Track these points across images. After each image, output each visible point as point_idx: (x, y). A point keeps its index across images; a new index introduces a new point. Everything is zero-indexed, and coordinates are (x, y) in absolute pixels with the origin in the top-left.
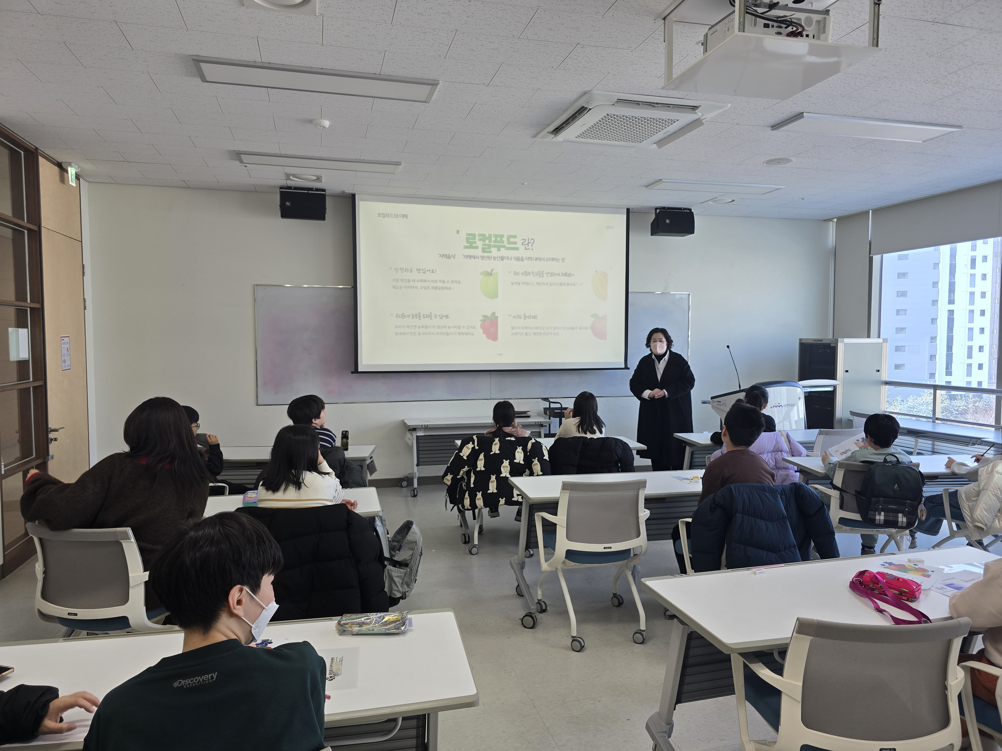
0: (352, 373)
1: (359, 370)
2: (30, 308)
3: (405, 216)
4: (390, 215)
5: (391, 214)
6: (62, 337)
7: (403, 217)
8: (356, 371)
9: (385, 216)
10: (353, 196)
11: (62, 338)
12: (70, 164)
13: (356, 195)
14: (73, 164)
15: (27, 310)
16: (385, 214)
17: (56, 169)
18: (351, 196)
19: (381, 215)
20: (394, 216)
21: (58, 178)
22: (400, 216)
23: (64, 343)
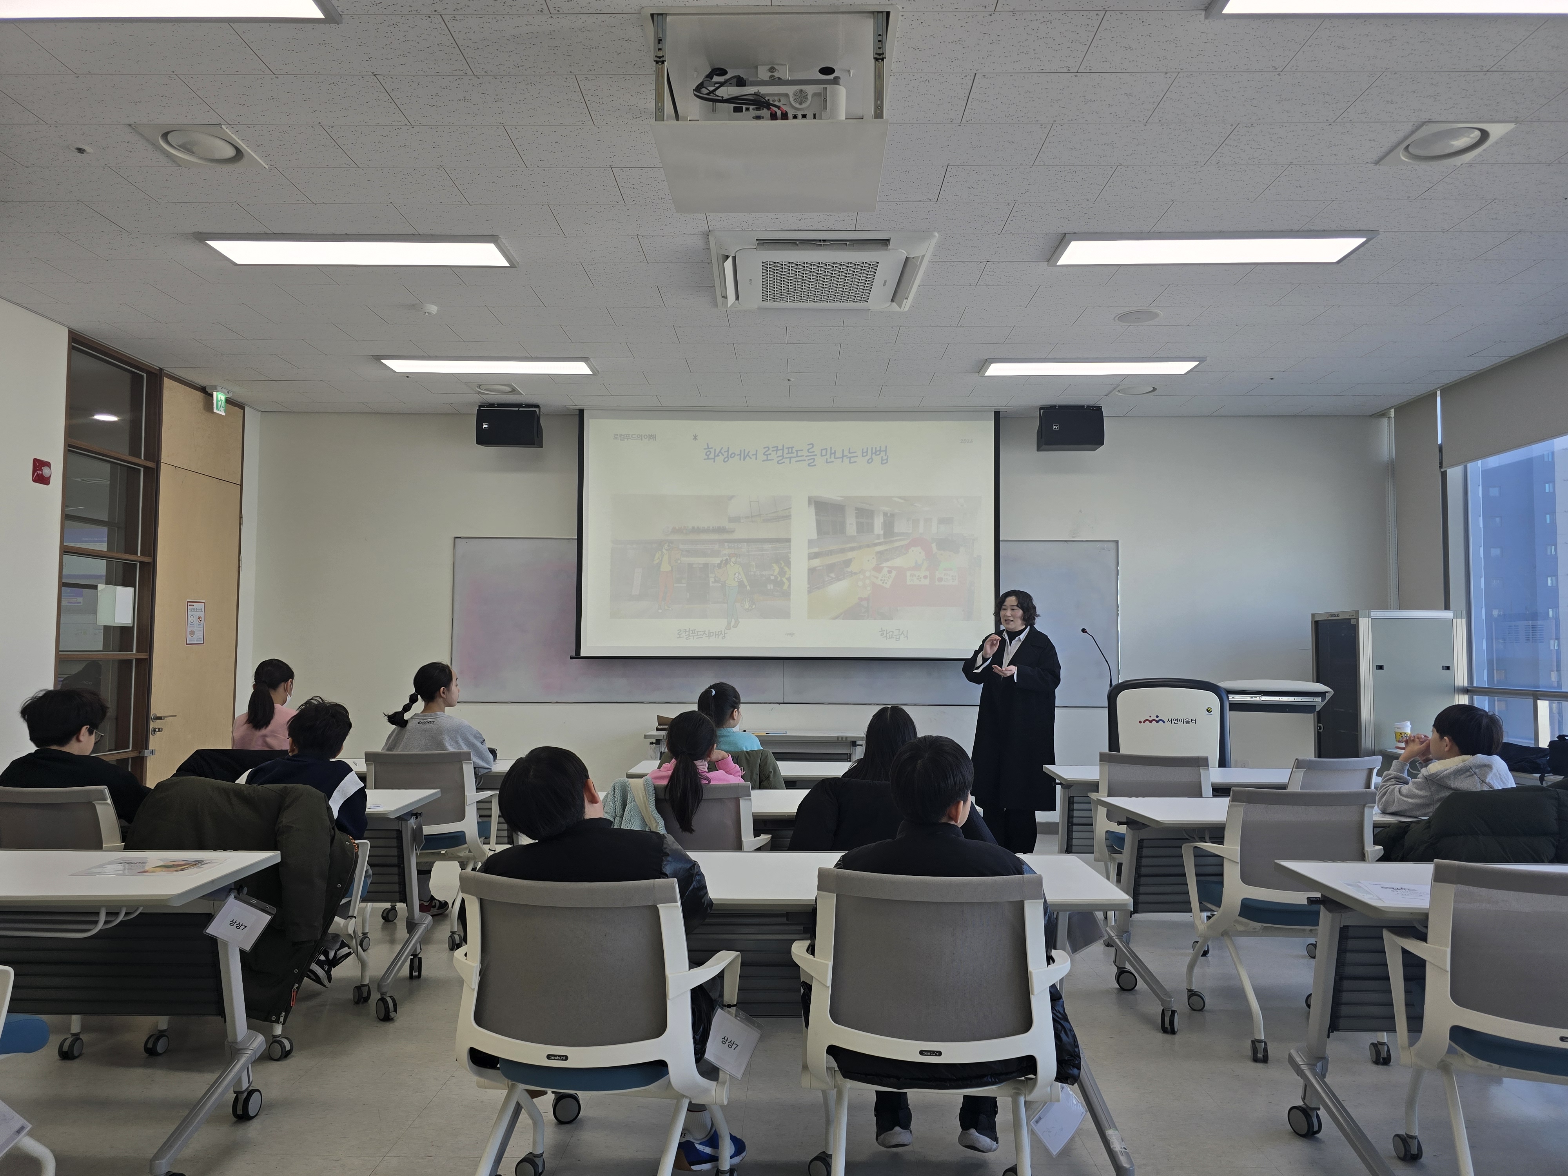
0: (572, 658)
1: (582, 654)
2: (140, 562)
3: (653, 437)
4: (630, 436)
5: (632, 435)
6: (188, 602)
7: (649, 438)
8: (577, 655)
9: (624, 438)
10: (581, 412)
11: (189, 604)
12: (215, 388)
13: (585, 412)
14: (219, 388)
15: (136, 564)
16: (624, 436)
17: (199, 394)
18: (578, 412)
19: (619, 436)
20: (637, 438)
21: (201, 406)
22: (646, 437)
23: (192, 610)
